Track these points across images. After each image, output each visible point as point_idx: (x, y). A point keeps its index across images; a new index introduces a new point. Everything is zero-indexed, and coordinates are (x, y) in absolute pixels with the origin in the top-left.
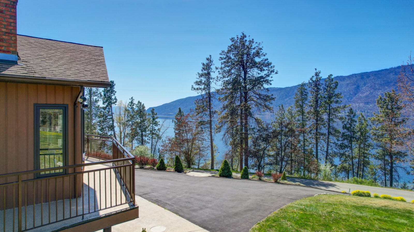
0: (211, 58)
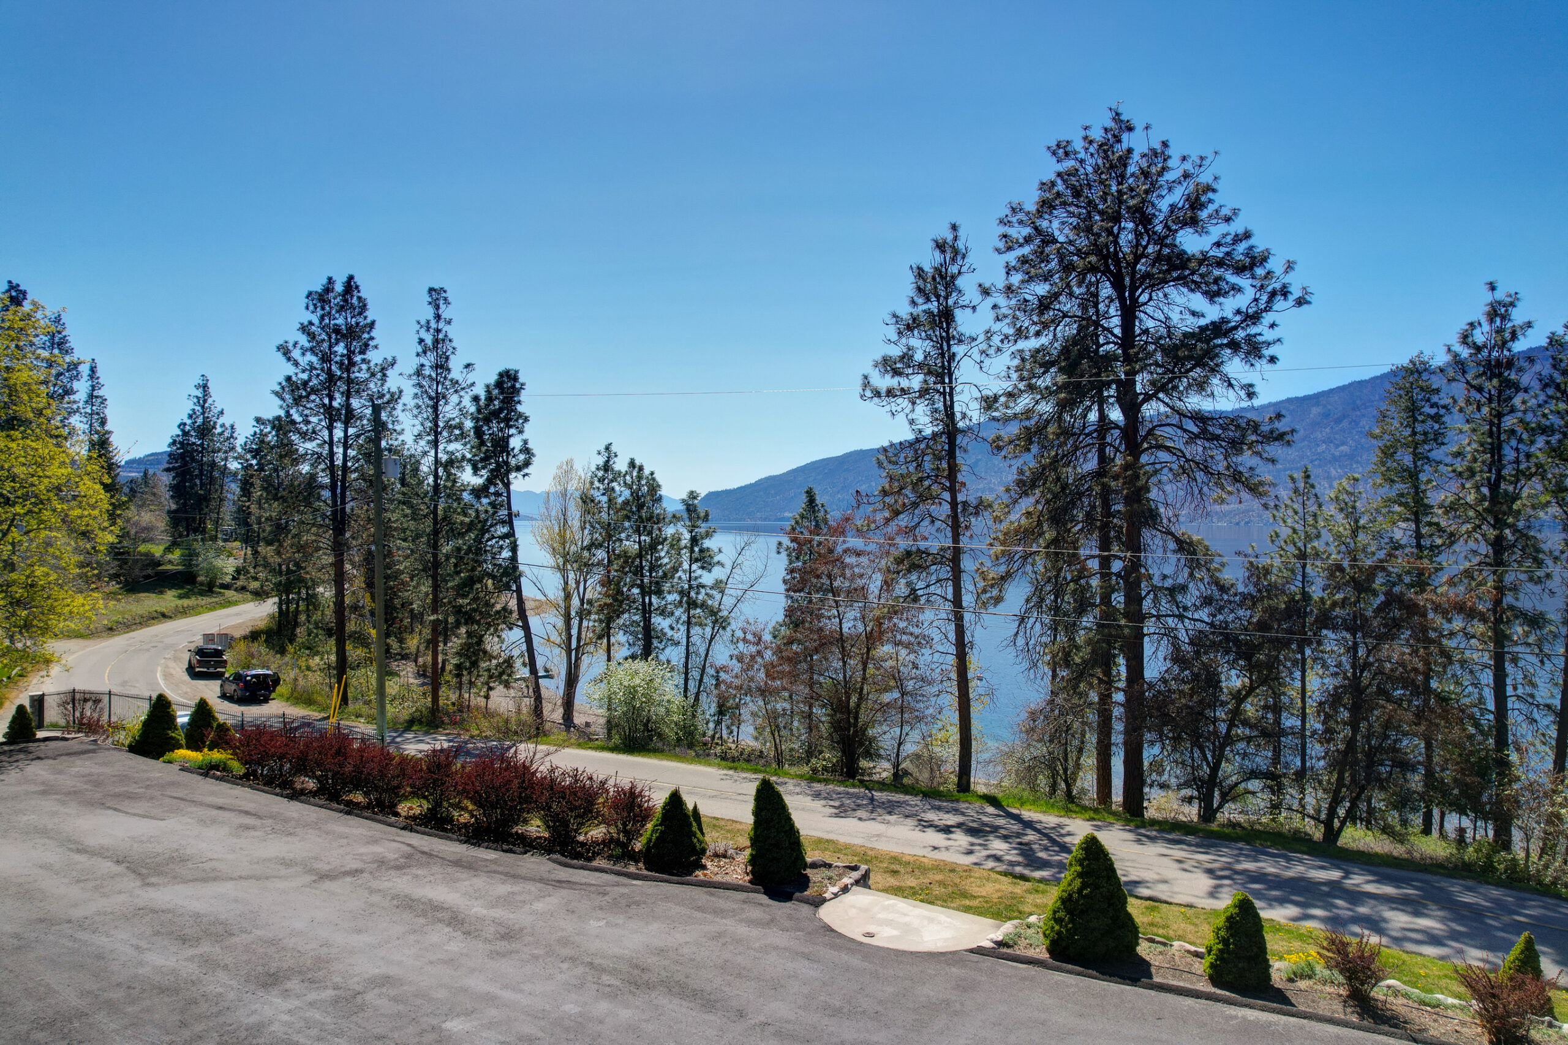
0: (956, 238)
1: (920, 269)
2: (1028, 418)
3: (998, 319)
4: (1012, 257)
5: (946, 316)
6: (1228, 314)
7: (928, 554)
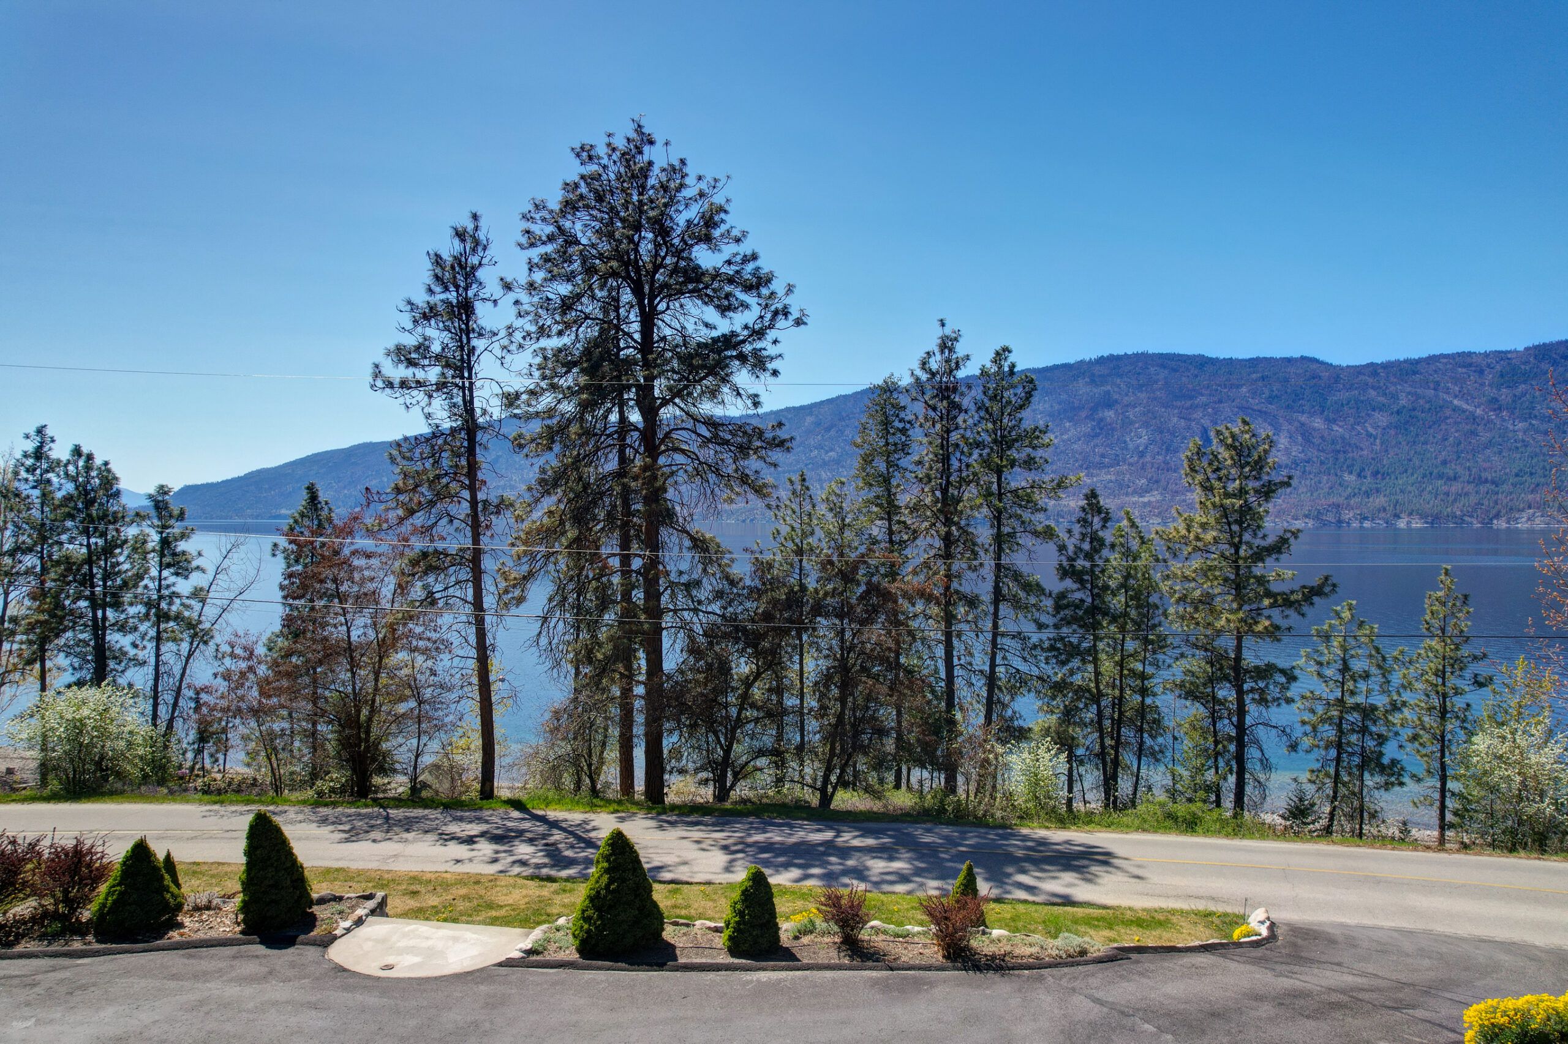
0: (476, 228)
1: (438, 256)
2: (550, 417)
3: (520, 315)
4: (535, 254)
5: (465, 308)
6: (738, 328)
7: (447, 555)
